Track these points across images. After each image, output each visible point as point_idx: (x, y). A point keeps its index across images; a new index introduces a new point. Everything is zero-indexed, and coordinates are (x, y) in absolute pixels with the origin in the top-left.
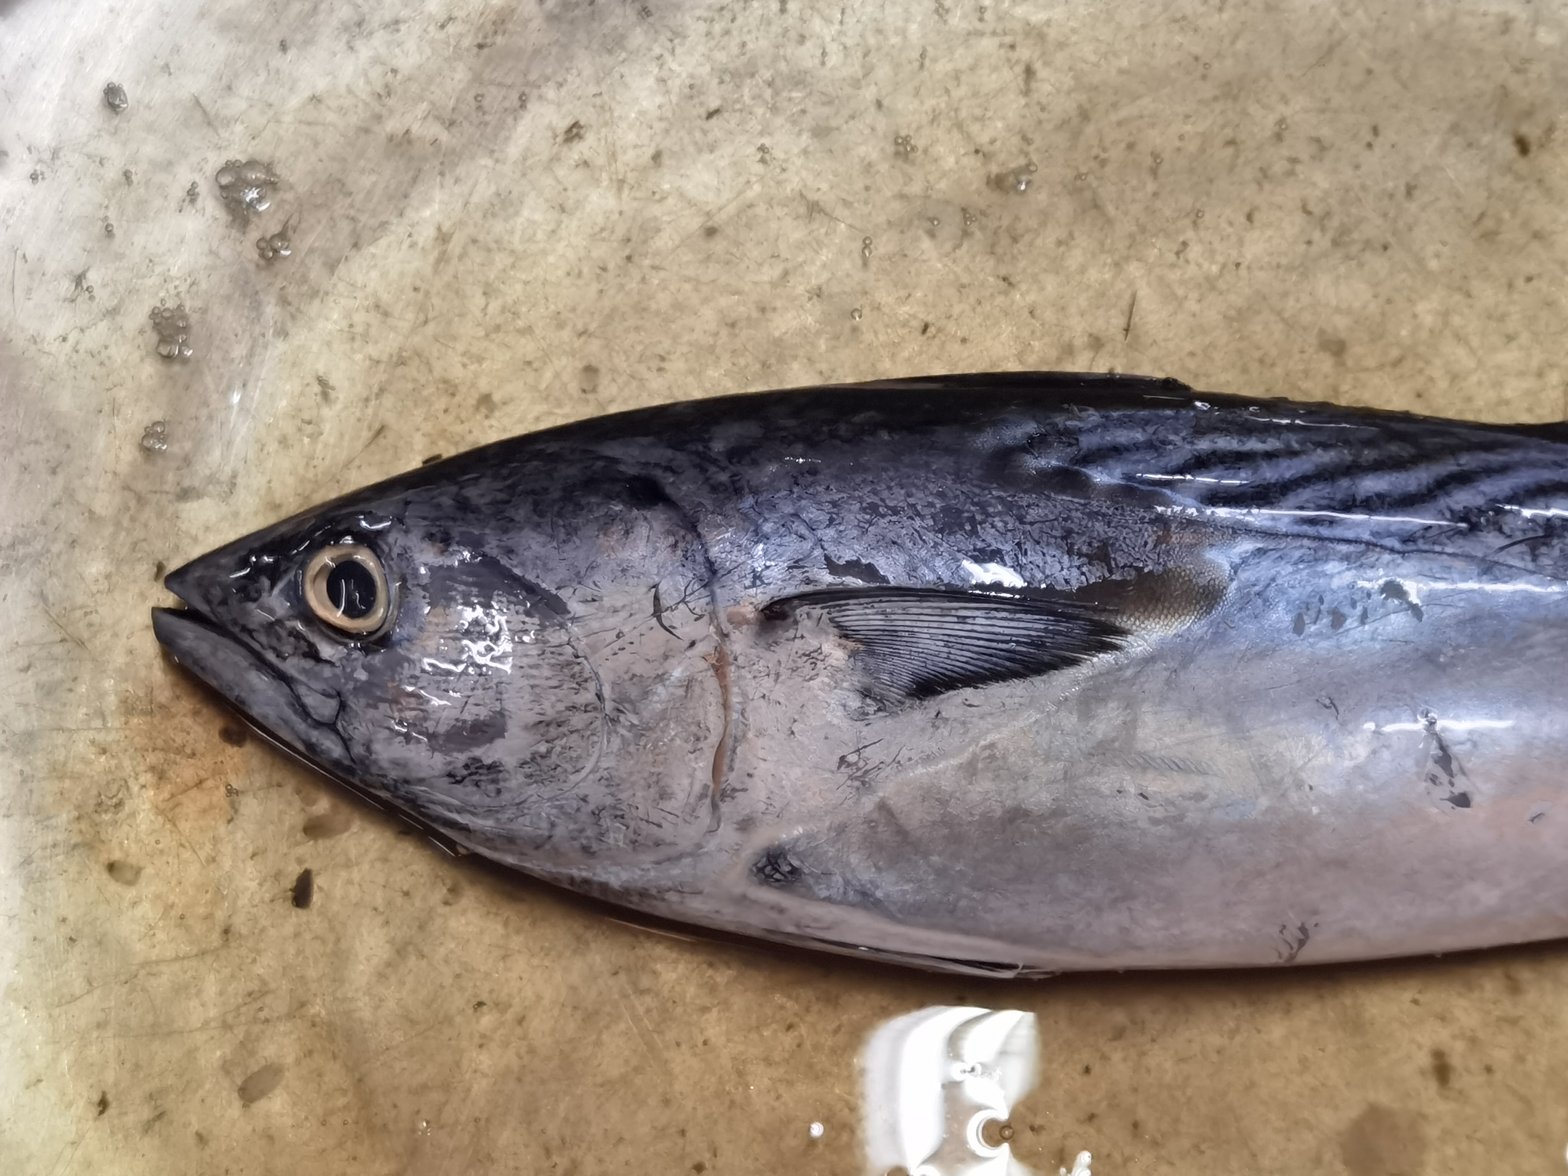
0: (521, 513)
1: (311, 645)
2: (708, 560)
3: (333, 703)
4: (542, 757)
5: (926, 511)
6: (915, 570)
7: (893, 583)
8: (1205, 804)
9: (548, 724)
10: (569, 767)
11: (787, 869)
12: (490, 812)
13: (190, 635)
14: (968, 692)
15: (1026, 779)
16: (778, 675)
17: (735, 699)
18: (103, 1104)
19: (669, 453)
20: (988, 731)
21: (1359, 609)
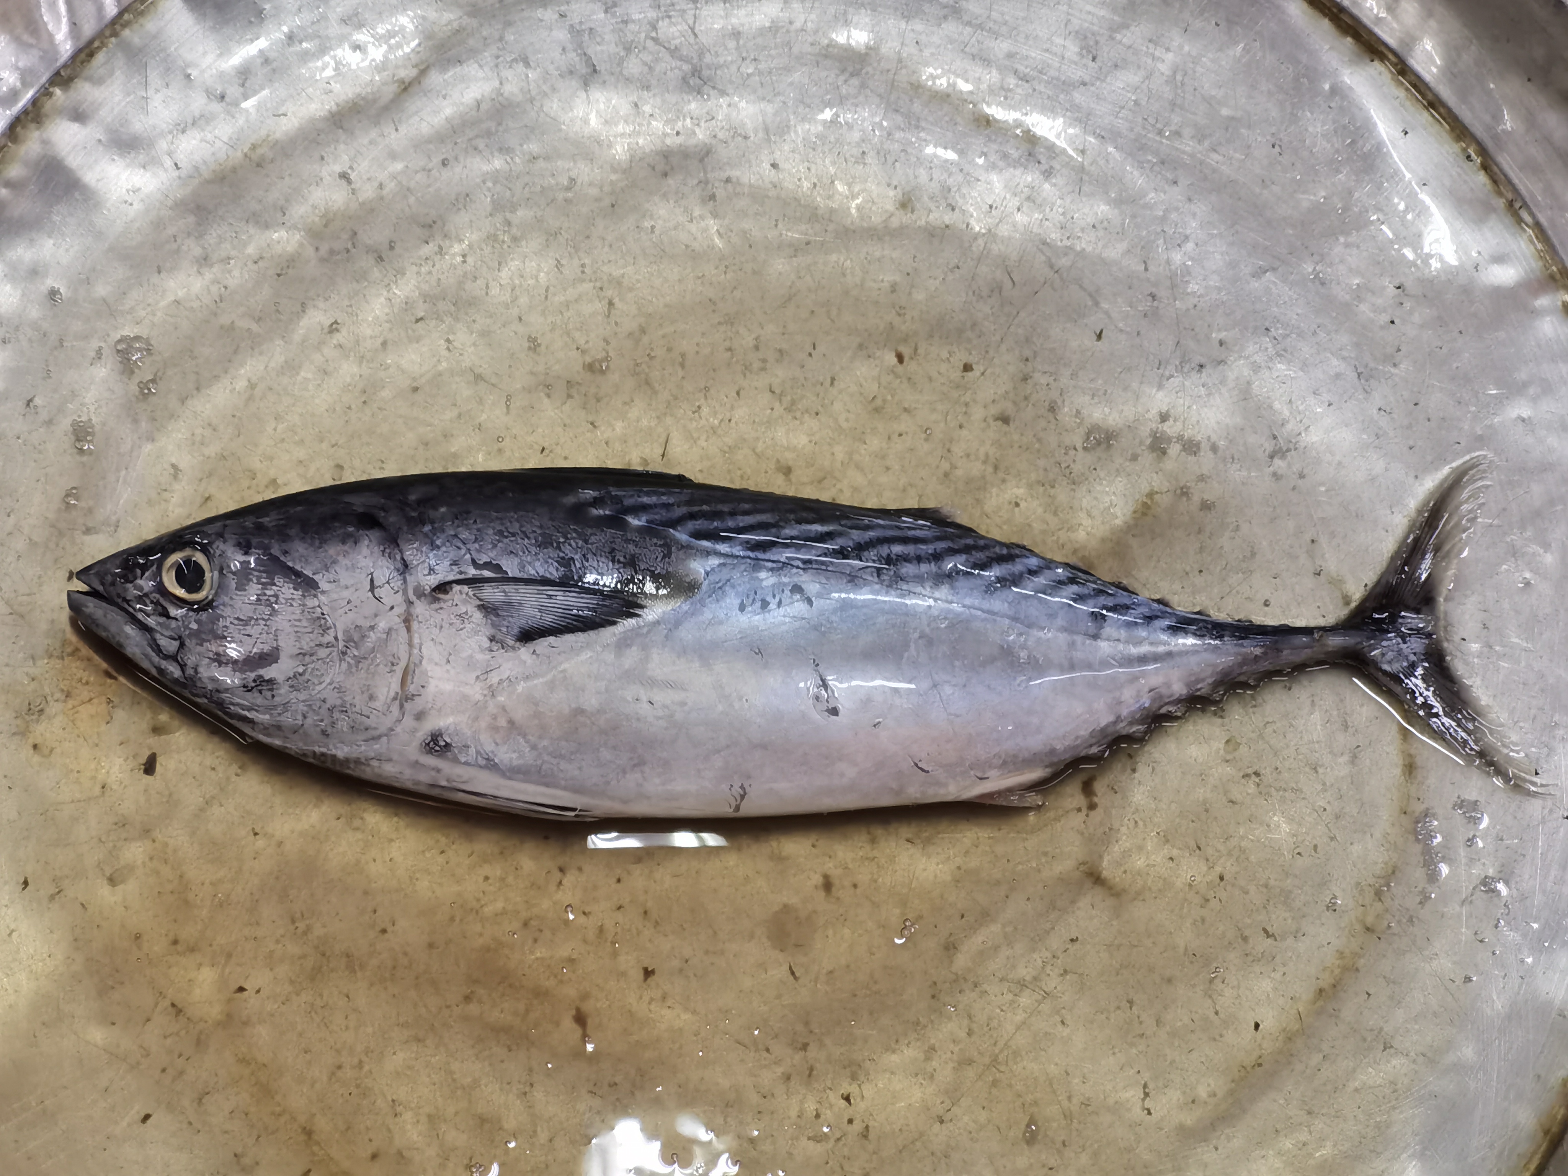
0: (292, 532)
1: (165, 608)
2: (403, 559)
3: (176, 644)
4: (300, 675)
5: (532, 536)
6: (524, 567)
7: (510, 575)
8: (686, 708)
9: (304, 655)
10: (316, 682)
11: (443, 743)
12: (269, 709)
13: (91, 605)
14: (551, 639)
15: (583, 691)
16: (441, 627)
17: (416, 641)
18: (26, 883)
19: (383, 501)
20: (561, 663)
21: (777, 599)
